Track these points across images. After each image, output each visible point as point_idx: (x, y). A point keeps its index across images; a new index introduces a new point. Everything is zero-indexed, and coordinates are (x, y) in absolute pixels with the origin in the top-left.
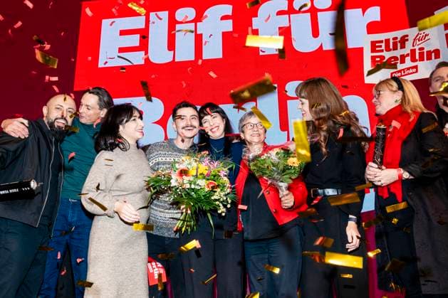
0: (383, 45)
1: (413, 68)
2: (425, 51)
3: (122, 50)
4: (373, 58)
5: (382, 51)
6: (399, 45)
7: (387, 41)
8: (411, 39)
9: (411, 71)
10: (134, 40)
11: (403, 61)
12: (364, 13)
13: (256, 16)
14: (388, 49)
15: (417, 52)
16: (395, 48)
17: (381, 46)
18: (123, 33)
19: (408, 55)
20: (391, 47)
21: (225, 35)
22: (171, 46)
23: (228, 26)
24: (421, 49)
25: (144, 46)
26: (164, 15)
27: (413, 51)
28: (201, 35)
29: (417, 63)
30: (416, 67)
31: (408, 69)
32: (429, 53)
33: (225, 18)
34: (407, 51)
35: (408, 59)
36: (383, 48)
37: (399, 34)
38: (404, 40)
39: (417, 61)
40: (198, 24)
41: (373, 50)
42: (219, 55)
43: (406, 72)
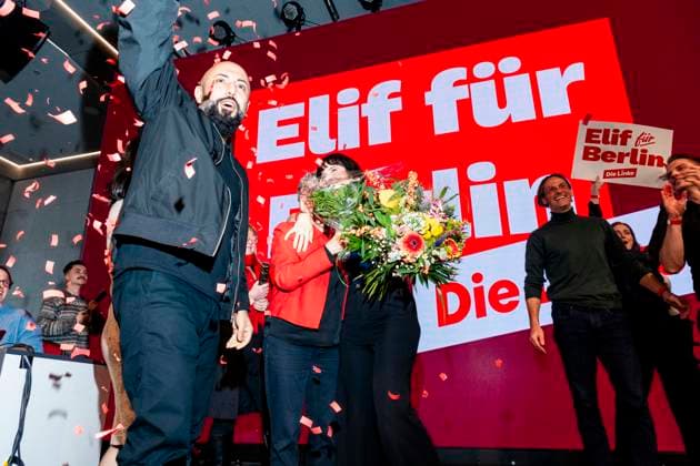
0: (601, 135)
1: (630, 170)
2: (648, 154)
3: (280, 143)
4: (586, 149)
5: (599, 142)
6: (619, 139)
7: (607, 132)
8: (635, 136)
9: (628, 173)
10: (293, 131)
11: (621, 161)
12: (562, 73)
13: (430, 89)
14: (605, 141)
15: (639, 153)
16: (614, 142)
17: (598, 136)
18: (281, 123)
19: (627, 155)
20: (610, 140)
21: (394, 115)
22: (334, 133)
23: (397, 105)
24: (644, 151)
25: (303, 136)
26: (326, 99)
27: (634, 152)
28: (366, 118)
29: (638, 166)
30: (635, 170)
31: (626, 170)
32: (652, 158)
33: (392, 96)
34: (627, 149)
35: (627, 159)
36: (601, 139)
37: (622, 127)
38: (626, 135)
39: (636, 163)
40: (363, 106)
41: (588, 139)
42: (388, 139)
43: (623, 174)
